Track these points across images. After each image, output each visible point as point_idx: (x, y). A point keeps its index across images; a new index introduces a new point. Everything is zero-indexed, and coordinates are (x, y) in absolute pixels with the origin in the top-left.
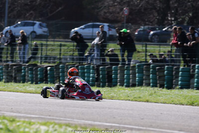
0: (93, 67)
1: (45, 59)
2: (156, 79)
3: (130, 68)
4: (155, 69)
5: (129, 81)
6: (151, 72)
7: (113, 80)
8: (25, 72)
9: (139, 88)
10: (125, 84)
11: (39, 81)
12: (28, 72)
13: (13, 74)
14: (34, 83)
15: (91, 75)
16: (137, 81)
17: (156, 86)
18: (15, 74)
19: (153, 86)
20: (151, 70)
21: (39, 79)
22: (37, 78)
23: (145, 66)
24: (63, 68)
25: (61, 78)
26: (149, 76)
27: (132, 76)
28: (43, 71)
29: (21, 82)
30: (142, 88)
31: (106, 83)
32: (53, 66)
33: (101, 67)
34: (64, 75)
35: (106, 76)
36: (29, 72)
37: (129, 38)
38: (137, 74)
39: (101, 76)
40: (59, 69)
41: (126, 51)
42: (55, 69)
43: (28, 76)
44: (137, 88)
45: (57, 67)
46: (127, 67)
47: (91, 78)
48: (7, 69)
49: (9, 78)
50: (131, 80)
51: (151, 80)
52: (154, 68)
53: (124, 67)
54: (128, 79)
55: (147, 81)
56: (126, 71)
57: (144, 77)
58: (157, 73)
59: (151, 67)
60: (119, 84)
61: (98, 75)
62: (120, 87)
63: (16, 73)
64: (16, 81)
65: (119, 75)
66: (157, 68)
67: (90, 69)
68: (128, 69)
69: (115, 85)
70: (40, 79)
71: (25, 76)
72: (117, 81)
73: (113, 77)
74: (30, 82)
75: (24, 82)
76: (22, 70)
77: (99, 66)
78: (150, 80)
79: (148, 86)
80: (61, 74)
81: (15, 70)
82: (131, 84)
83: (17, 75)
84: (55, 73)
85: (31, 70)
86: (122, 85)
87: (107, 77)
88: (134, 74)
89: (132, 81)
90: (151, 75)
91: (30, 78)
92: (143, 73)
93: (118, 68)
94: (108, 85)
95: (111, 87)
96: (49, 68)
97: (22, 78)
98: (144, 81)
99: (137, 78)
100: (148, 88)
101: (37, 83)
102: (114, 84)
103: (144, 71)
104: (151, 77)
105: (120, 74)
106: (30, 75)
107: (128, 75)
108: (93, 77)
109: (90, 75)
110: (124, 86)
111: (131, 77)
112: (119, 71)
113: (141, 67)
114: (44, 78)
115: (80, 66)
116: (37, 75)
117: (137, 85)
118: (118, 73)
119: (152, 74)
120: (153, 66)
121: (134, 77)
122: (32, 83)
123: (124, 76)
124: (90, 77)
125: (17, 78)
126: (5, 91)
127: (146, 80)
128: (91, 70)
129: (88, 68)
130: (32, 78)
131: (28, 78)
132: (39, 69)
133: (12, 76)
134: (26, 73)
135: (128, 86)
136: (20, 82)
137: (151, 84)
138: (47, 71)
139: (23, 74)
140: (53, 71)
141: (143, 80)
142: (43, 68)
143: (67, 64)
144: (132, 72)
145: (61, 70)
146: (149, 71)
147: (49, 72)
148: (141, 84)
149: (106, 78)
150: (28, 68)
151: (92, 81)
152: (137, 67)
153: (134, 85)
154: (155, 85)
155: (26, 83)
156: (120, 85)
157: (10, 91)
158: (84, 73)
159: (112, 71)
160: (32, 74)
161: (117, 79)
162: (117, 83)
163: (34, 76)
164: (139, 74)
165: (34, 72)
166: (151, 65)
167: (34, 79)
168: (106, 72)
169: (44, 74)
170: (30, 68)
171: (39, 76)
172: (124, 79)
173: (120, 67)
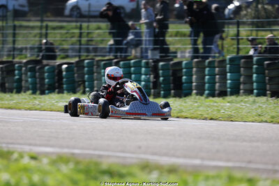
0: (147, 63)
1: (38, 52)
2: (264, 82)
3: (216, 64)
4: (263, 65)
5: (214, 86)
6: (254, 71)
7: (185, 85)
8: (20, 75)
9: (233, 98)
10: (207, 92)
11: (48, 89)
12: (26, 74)
14: (38, 92)
15: (143, 77)
16: (228, 86)
17: (265, 95)
18: (3, 78)
19: (258, 95)
20: (255, 67)
21: (46, 86)
22: (42, 84)
23: (243, 60)
24: (90, 65)
25: (87, 83)
26: (251, 76)
27: (219, 78)
28: (54, 72)
29: (15, 91)
30: (240, 98)
31: (170, 90)
32: (72, 63)
33: (161, 63)
34: (93, 77)
35: (172, 78)
36: (29, 73)
37: (205, 12)
38: (229, 74)
39: (161, 79)
40: (84, 67)
41: (202, 35)
42: (75, 69)
43: (27, 81)
44: (229, 98)
45: (80, 64)
46: (210, 62)
47: (143, 83)
50: (217, 84)
51: (255, 84)
52: (260, 63)
53: (204, 61)
54: (213, 83)
55: (247, 86)
56: (207, 69)
57: (242, 80)
58: (267, 71)
59: (254, 63)
60: (194, 91)
61: (157, 77)
62: (198, 97)
63: (4, 75)
64: (4, 90)
65: (194, 77)
66: (266, 62)
67: (141, 67)
68: (211, 65)
69: (188, 94)
70: (49, 85)
71: (20, 80)
72: (191, 86)
73: (184, 81)
74: (30, 92)
75: (19, 91)
76: (15, 70)
77: (156, 62)
78: (252, 83)
79: (249, 95)
80: (86, 76)
81: (3, 72)
82: (217, 92)
83: (6, 79)
84: (76, 75)
85: (32, 70)
86: (201, 93)
87: (174, 80)
88: (223, 74)
89: (220, 86)
90: (255, 75)
91: (31, 84)
92: (239, 72)
93: (194, 65)
94: (174, 93)
95: (180, 97)
96: (64, 66)
97: (15, 85)
98: (242, 87)
99: (229, 82)
100: (251, 98)
101: (43, 93)
102: (185, 92)
103: (242, 69)
104: (254, 79)
105: (196, 74)
106: (30, 80)
107: (212, 75)
108: (147, 81)
109: (140, 77)
110: (205, 95)
111: (217, 80)
112: (194, 69)
113: (236, 63)
114: (57, 84)
115: (121, 63)
116: (43, 79)
117: (228, 93)
118: (194, 73)
119: (256, 73)
120: (258, 60)
121: (224, 78)
122: (34, 93)
123: (204, 78)
124: (141, 80)
125: (7, 85)
127: (244, 84)
128: (143, 69)
129: (138, 65)
130: (34, 84)
131: (27, 85)
132: (46, 68)
134: (23, 76)
135: (212, 95)
136: (12, 92)
137: (255, 91)
138: (60, 71)
139: (17, 77)
140: (73, 71)
141: (240, 84)
142: (53, 67)
143: (97, 58)
144: (219, 71)
145: (86, 69)
146: (252, 68)
147: (64, 73)
148: (235, 92)
149: (171, 81)
150: (26, 67)
151: (146, 86)
152: (228, 62)
153: (223, 94)
154: (262, 93)
155: (23, 93)
156: (197, 94)
158: (130, 74)
159: (182, 69)
160: (33, 77)
161: (192, 83)
162: (192, 90)
163: (38, 80)
164: (233, 74)
165: (37, 74)
166: (255, 59)
167: (38, 86)
168: (171, 71)
169: (56, 78)
170: (29, 66)
171: (47, 80)
172: (205, 83)
173: (197, 62)
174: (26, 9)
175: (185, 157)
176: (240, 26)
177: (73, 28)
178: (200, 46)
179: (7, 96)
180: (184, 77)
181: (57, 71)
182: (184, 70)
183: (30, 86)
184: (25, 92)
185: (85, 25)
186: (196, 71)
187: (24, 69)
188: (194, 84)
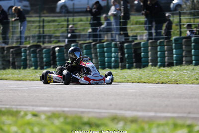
0: (116, 45)
1: (38, 39)
3: (165, 44)
5: (164, 59)
6: (192, 47)
7: (143, 59)
8: (26, 56)
9: (178, 67)
10: (159, 64)
11: (46, 65)
12: (30, 55)
13: (11, 59)
14: (39, 68)
15: (113, 54)
16: (174, 59)
18: (14, 59)
19: (196, 65)
20: (193, 44)
21: (45, 63)
22: (42, 62)
23: (184, 40)
26: (190, 52)
27: (168, 53)
29: (22, 67)
30: (183, 67)
31: (133, 63)
32: (62, 46)
33: (126, 44)
35: (134, 54)
36: (32, 55)
37: (156, 7)
38: (174, 50)
39: (126, 55)
42: (65, 50)
43: (30, 60)
44: (175, 68)
45: (68, 47)
46: (160, 42)
47: (113, 59)
48: (3, 53)
49: (5, 63)
50: (166, 58)
51: (193, 57)
53: (157, 42)
54: (163, 57)
55: (188, 59)
56: (159, 47)
57: (184, 54)
59: (192, 42)
60: (150, 64)
61: (123, 54)
62: (153, 67)
63: (15, 56)
64: (15, 67)
65: (150, 53)
67: (111, 47)
68: (161, 44)
69: (146, 66)
70: (47, 63)
71: (26, 60)
72: (148, 60)
73: (142, 56)
74: (33, 68)
75: (25, 67)
76: (21, 53)
77: (122, 43)
78: (191, 56)
79: (189, 65)
81: (13, 54)
82: (166, 64)
83: (16, 59)
84: (65, 55)
85: (34, 52)
86: (155, 65)
88: (170, 51)
89: (168, 59)
90: (193, 51)
91: (34, 62)
92: (182, 48)
93: (149, 44)
94: (136, 65)
95: (140, 68)
96: (57, 49)
97: (22, 63)
98: (184, 59)
99: (174, 56)
100: (191, 67)
101: (42, 68)
102: (144, 64)
103: (184, 46)
104: (193, 53)
105: (151, 51)
106: (32, 59)
107: (163, 52)
108: (116, 57)
109: (111, 55)
110: (158, 66)
111: (166, 55)
112: (150, 48)
113: (179, 42)
114: (52, 62)
115: (98, 45)
116: (42, 58)
117: (175, 64)
118: (149, 50)
119: (194, 49)
120: (195, 40)
121: (171, 54)
122: (36, 68)
123: (157, 54)
124: (111, 57)
125: (16, 63)
126: (26, 80)
127: (186, 57)
128: (113, 49)
129: (109, 46)
130: (36, 62)
131: (31, 63)
132: (44, 50)
133: (9, 61)
134: (28, 57)
135: (163, 65)
136: (20, 68)
137: (194, 62)
138: (54, 52)
139: (23, 58)
140: (63, 52)
141: (182, 57)
142: (49, 49)
143: (80, 42)
144: (167, 48)
146: (191, 45)
147: (57, 54)
148: (179, 63)
149: (134, 57)
150: (29, 50)
151: (116, 61)
152: (173, 42)
153: (170, 65)
155: (28, 69)
156: (152, 65)
157: (33, 80)
158: (104, 52)
159: (141, 48)
160: (35, 57)
161: (148, 57)
162: (148, 63)
163: (38, 59)
164: (178, 50)
165: (38, 55)
166: (193, 39)
167: (39, 63)
168: (133, 50)
169: (51, 57)
170: (32, 49)
171: (45, 59)
172: (157, 58)
173: (151, 43)
174: (29, 9)
175: (143, 110)
176: (182, 16)
177: (62, 21)
178: (153, 31)
179: (17, 71)
180: (143, 54)
181: (51, 52)
182: (142, 49)
183: (33, 64)
184: (29, 68)
185: (70, 19)
186: (151, 49)
187: (28, 51)
188: (150, 58)
